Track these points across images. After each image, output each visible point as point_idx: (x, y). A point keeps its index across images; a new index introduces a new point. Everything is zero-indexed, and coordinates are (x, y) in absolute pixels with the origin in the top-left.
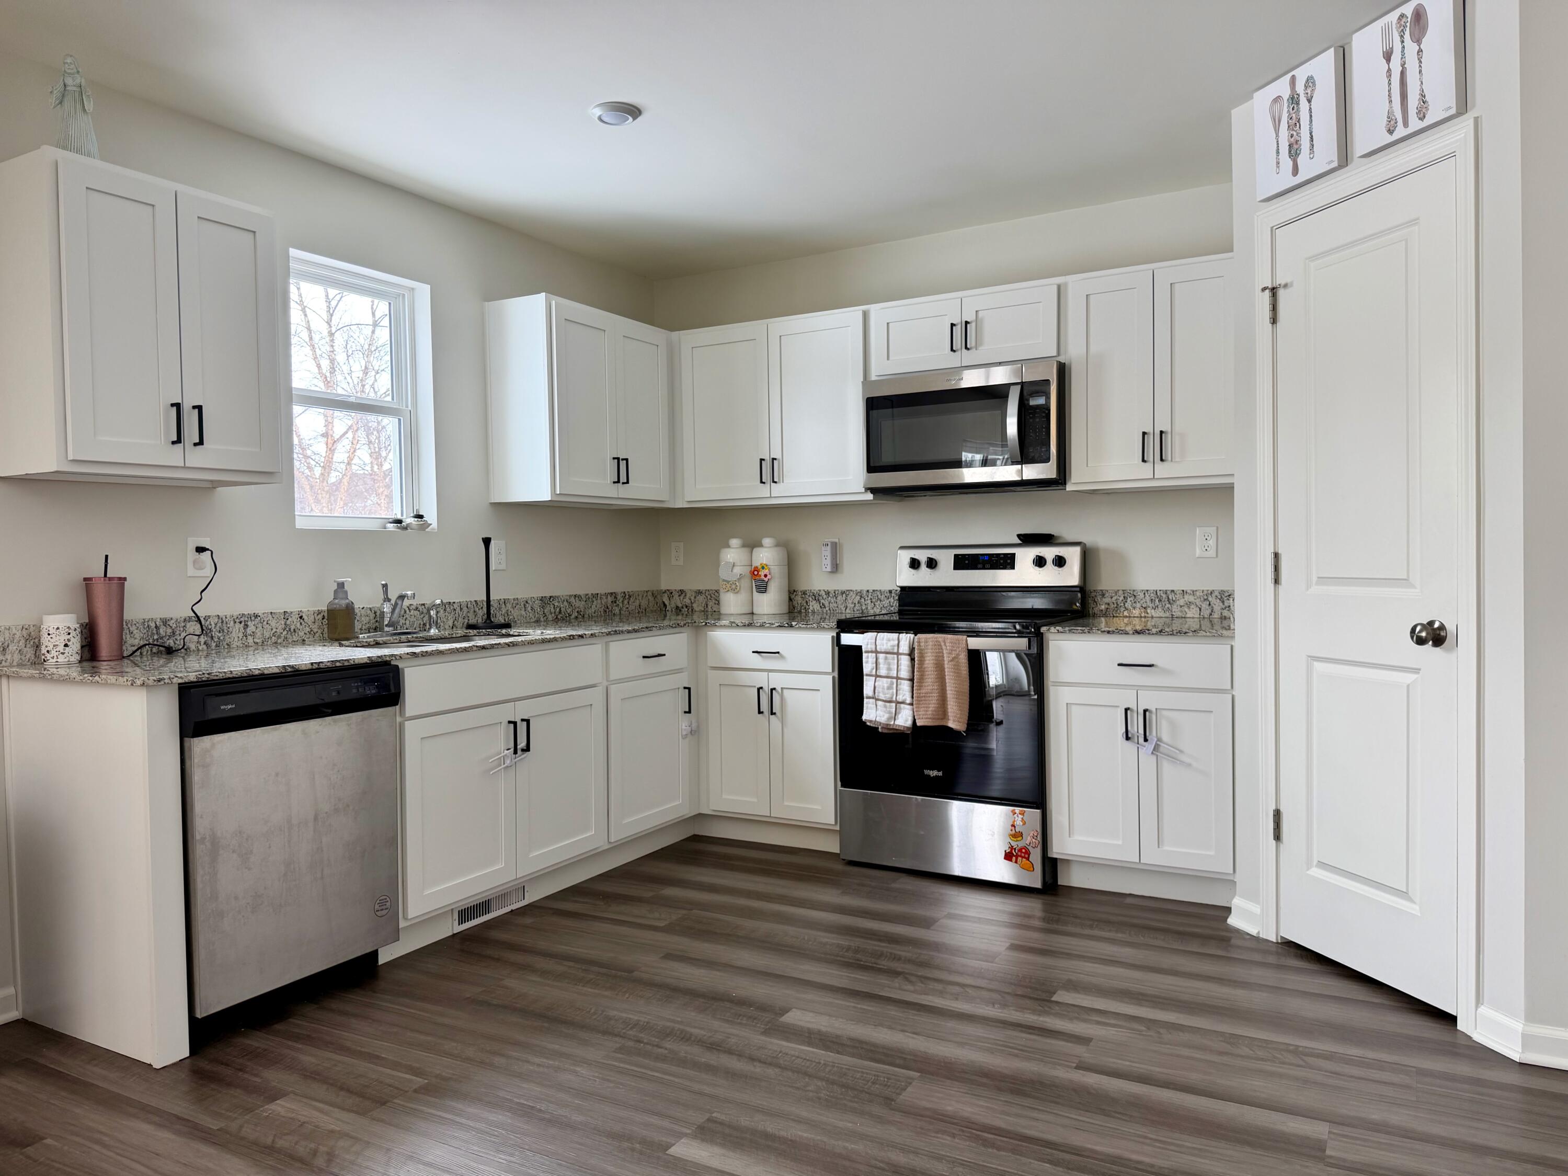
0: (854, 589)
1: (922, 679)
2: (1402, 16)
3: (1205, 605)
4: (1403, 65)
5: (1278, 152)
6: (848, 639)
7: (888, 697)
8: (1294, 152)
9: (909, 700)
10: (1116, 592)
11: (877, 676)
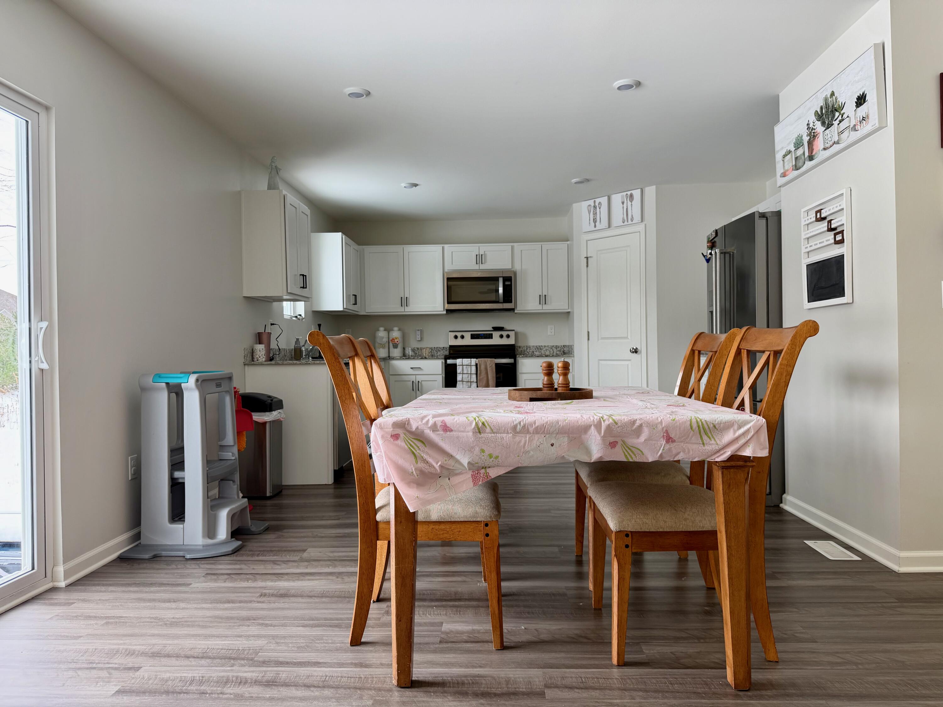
0: (429, 347)
1: (480, 373)
2: (627, 194)
3: (551, 350)
4: (627, 206)
5: (590, 220)
6: (449, 361)
7: (467, 380)
8: (595, 221)
9: (475, 381)
10: (524, 347)
11: (463, 373)
